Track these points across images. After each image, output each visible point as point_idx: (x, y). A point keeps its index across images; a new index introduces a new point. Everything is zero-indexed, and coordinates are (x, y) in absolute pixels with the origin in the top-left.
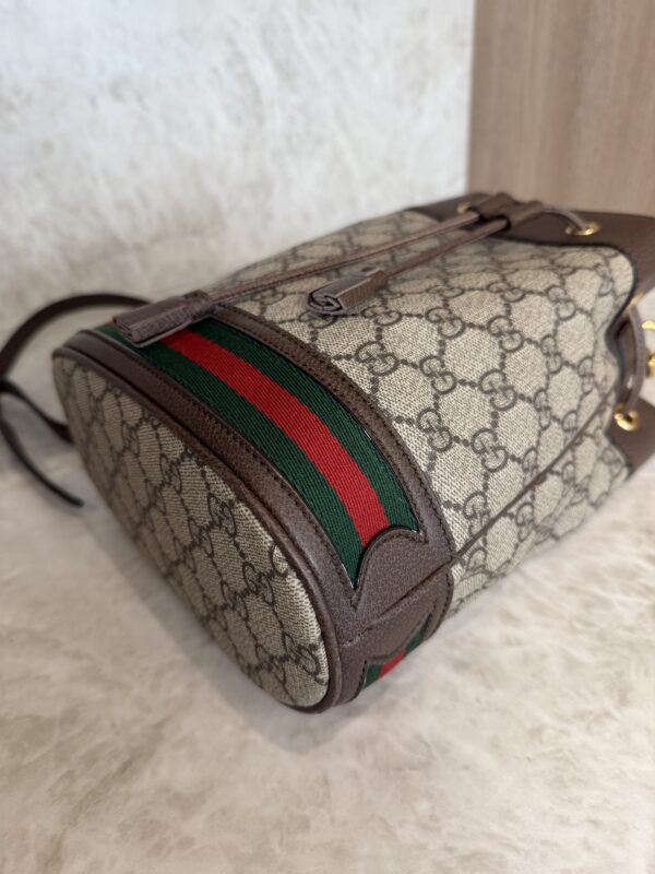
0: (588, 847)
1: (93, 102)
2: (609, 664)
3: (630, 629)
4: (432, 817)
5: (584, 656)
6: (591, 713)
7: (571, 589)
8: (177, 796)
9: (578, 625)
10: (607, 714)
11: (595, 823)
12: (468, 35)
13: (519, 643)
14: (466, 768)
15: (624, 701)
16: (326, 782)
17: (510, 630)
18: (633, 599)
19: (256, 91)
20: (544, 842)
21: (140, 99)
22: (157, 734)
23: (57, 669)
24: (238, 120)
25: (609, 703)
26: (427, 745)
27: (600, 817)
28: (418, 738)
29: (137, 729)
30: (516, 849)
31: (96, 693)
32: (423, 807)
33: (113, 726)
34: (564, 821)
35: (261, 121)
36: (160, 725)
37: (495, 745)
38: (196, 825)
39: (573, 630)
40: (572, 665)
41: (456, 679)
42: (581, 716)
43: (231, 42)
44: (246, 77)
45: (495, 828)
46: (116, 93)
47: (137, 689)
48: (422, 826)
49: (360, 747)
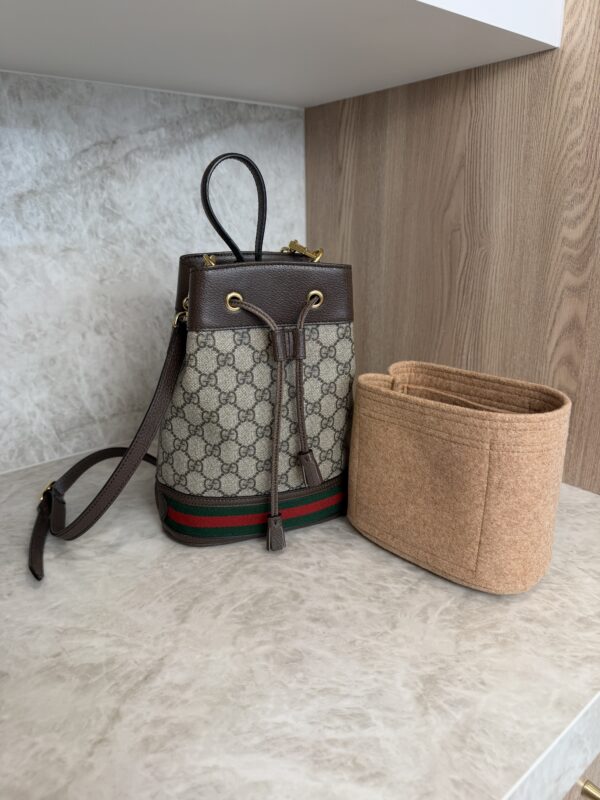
0: (376, 680)
2: (387, 613)
3: (398, 598)
4: (305, 678)
5: (376, 611)
6: (378, 633)
7: (369, 584)
8: (177, 685)
9: (373, 599)
10: (386, 633)
11: (380, 673)
13: (344, 608)
14: (319, 659)
15: (394, 626)
16: (251, 671)
17: (339, 604)
18: (399, 586)
20: (356, 681)
21: (111, 333)
22: (161, 662)
23: (98, 643)
25: (387, 628)
26: (300, 652)
27: (381, 670)
28: (296, 650)
29: (149, 662)
30: (344, 685)
31: (123, 650)
32: (300, 675)
33: (136, 662)
34: (365, 673)
36: (162, 659)
37: (333, 649)
38: (189, 695)
39: (370, 601)
40: (369, 615)
41: (313, 625)
42: (374, 634)
45: (334, 679)
46: (98, 331)
47: (145, 646)
48: (300, 682)
49: (267, 657)
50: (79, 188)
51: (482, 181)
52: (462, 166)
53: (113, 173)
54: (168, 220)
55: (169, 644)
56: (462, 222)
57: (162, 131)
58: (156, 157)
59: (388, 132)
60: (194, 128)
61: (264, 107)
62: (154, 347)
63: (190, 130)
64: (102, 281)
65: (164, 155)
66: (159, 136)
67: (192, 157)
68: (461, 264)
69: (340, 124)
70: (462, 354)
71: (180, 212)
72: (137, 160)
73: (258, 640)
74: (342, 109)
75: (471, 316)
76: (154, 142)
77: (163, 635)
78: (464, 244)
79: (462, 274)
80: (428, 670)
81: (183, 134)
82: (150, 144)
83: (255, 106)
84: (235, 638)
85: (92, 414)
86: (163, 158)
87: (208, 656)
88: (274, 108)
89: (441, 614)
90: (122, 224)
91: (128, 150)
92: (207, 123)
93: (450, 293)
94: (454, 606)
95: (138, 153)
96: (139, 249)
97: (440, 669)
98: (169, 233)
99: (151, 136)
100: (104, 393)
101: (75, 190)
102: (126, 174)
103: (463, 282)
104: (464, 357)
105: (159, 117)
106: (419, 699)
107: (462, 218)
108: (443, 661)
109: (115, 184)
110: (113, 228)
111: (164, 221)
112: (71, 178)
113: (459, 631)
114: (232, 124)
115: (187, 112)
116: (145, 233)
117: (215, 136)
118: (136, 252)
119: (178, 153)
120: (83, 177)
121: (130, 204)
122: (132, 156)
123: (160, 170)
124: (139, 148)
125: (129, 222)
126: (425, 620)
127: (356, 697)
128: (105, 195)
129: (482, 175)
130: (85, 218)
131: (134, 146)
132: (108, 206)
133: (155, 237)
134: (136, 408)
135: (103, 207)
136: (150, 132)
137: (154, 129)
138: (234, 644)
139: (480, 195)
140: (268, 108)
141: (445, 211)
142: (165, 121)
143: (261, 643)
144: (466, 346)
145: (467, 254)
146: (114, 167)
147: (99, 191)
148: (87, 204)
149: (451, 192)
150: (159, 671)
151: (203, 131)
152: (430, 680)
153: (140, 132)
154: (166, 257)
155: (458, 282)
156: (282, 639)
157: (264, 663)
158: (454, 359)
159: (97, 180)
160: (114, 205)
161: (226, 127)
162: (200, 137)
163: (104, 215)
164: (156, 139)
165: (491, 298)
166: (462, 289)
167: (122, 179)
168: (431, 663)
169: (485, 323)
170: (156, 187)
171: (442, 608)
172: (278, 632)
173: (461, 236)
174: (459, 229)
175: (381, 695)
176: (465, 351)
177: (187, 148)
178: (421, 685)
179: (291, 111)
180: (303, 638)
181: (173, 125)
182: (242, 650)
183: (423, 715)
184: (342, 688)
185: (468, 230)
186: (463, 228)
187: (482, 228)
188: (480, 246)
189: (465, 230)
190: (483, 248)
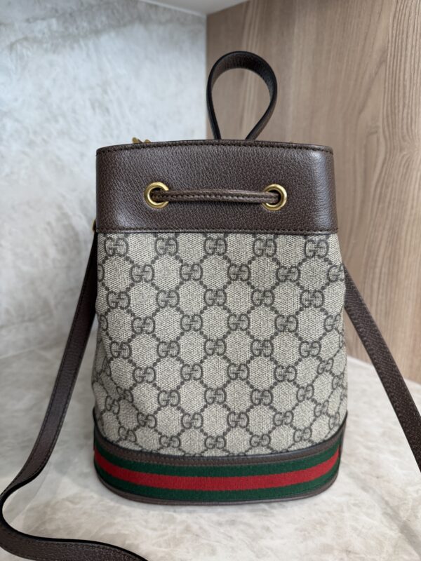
24: (63, 252)
43: (60, 207)
51: (407, 76)
52: (382, 61)
54: (61, 119)
56: (380, 124)
57: (54, 21)
58: (46, 51)
59: (296, 30)
60: (89, 23)
61: (165, 9)
62: (45, 254)
63: (85, 24)
65: (55, 49)
66: (49, 27)
67: (88, 55)
68: (378, 171)
69: (243, 28)
70: (375, 267)
71: (74, 111)
72: (24, 51)
74: (246, 12)
75: (387, 227)
76: (44, 34)
78: (382, 149)
79: (378, 181)
81: (77, 28)
82: (40, 36)
83: (156, 6)
86: (54, 52)
88: (176, 11)
91: (13, 39)
92: (104, 19)
93: (363, 202)
95: (25, 43)
96: (27, 150)
98: (62, 133)
99: (41, 26)
102: (11, 66)
103: (378, 191)
104: (378, 270)
105: (49, 6)
107: (381, 119)
111: (57, 121)
114: (131, 22)
115: (82, 4)
116: (35, 133)
117: (113, 34)
118: (24, 153)
119: (72, 48)
121: (16, 100)
122: (19, 47)
123: (51, 64)
124: (26, 39)
125: (16, 120)
129: (408, 69)
131: (21, 36)
133: (45, 137)
134: (26, 318)
136: (39, 22)
137: (43, 19)
139: (404, 93)
140: (170, 10)
141: (360, 112)
142: (56, 11)
144: (380, 259)
145: (385, 159)
149: (368, 91)
151: (99, 26)
153: (28, 21)
154: (58, 158)
155: (372, 189)
158: (365, 272)
161: (125, 25)
162: (97, 32)
164: (46, 30)
165: (412, 208)
166: (377, 197)
169: (404, 234)
170: (47, 83)
173: (378, 140)
174: (376, 132)
176: (379, 264)
177: (82, 43)
179: (193, 16)
181: (67, 17)
185: (387, 133)
186: (381, 130)
187: (405, 131)
188: (401, 150)
189: (384, 132)
190: (405, 153)
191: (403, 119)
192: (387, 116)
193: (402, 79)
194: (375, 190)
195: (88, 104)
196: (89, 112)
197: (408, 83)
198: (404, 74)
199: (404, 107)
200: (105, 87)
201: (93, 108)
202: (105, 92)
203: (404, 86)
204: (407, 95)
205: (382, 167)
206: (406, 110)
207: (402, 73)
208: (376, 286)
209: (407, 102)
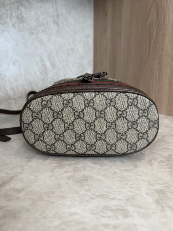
0: (130, 191)
1: (8, 65)
4: (89, 189)
6: (128, 169)
8: (16, 190)
10: (132, 169)
11: (132, 187)
12: (92, 63)
14: (97, 180)
15: (136, 167)
16: (59, 185)
19: (46, 68)
20: (119, 192)
21: (19, 66)
22: (12, 178)
24: (42, 73)
26: (87, 176)
27: (133, 186)
28: (84, 175)
29: (6, 178)
30: (112, 193)
32: (86, 187)
34: (123, 188)
35: (47, 75)
36: (13, 177)
37: (104, 176)
38: (21, 195)
42: (126, 170)
43: (41, 57)
44: (44, 65)
45: (106, 190)
46: (14, 64)
47: (6, 171)
48: (86, 191)
49: (69, 178)
50: (9, 8)
53: (22, 5)
54: (43, 26)
55: (19, 170)
56: (154, 22)
62: (35, 73)
64: (16, 45)
68: (154, 39)
70: (154, 75)
71: (47, 24)
73: (65, 170)
75: (157, 59)
77: (17, 167)
78: (155, 31)
79: (154, 43)
80: (159, 187)
84: (53, 169)
85: (11, 96)
87: (37, 176)
89: (159, 162)
90: (25, 24)
94: (165, 160)
97: (165, 186)
98: (43, 31)
100: (16, 89)
101: (7, 8)
102: (27, 6)
103: (154, 46)
106: (157, 202)
107: (154, 20)
108: (166, 183)
109: (23, 9)
110: (21, 25)
112: (5, 3)
113: (170, 170)
116: (34, 29)
120: (11, 4)
121: (28, 17)
123: (40, 7)
125: (28, 24)
126: (152, 165)
127: (120, 200)
128: (19, 12)
130: (11, 20)
132: (20, 17)
133: (37, 32)
135: (18, 17)
138: (52, 172)
141: (147, 19)
143: (66, 172)
144: (155, 71)
145: (156, 34)
146: (23, 2)
147: (17, 10)
148: (12, 14)
149: (150, 11)
150: (9, 182)
152: (160, 192)
156: (77, 170)
157: (67, 181)
158: (150, 77)
159: (16, 6)
160: (22, 17)
163: (18, 20)
165: (166, 50)
166: (154, 48)
167: (25, 7)
168: (160, 184)
169: (163, 60)
170: (39, 13)
171: (158, 160)
172: (75, 167)
173: (154, 28)
175: (134, 199)
178: (156, 194)
180: (89, 170)
182: (56, 174)
183: (162, 211)
184: (110, 195)
185: (157, 25)
186: (154, 24)
187: (163, 23)
188: (162, 30)
189: (155, 25)
190: (163, 30)
191: (162, 19)
192: (156, 19)
193: (161, 5)
194: (153, 46)
195: (52, 22)
196: (52, 25)
197: (163, 6)
198: (162, 3)
199: (162, 15)
200: (58, 16)
201: (54, 23)
202: (58, 18)
203: (162, 7)
204: (163, 10)
205: (155, 37)
206: (163, 16)
207: (161, 3)
208: (154, 82)
209: (163, 12)
